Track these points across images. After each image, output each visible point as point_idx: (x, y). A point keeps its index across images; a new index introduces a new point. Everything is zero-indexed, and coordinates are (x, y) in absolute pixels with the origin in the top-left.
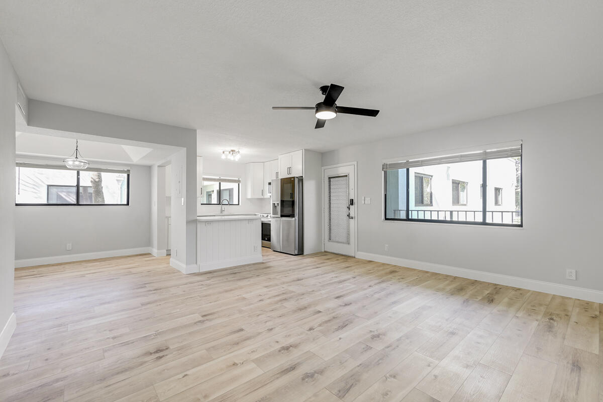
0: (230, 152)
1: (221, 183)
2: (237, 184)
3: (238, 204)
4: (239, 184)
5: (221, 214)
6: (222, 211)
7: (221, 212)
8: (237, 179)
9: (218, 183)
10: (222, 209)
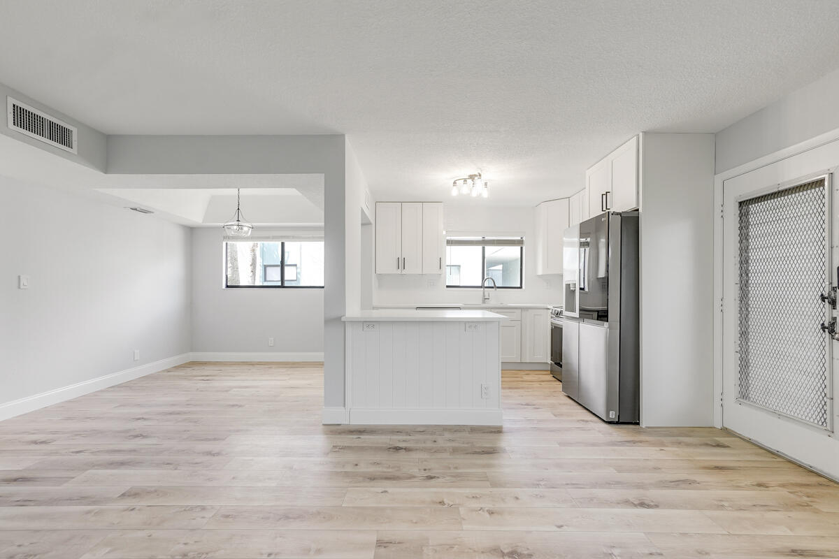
0: (465, 180)
1: (486, 248)
2: (519, 248)
3: (521, 287)
4: (522, 248)
6: (485, 299)
7: (484, 302)
8: (519, 238)
9: (480, 248)
10: (484, 296)
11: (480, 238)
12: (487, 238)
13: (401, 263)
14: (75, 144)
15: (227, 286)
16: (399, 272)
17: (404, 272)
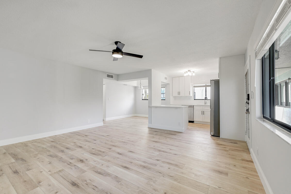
1: (207, 87)
5: (205, 105)
9: (205, 88)
10: (205, 102)
11: (205, 85)
12: (207, 85)
13: (179, 93)
14: (114, 77)
15: (142, 100)
16: (179, 95)
17: (180, 96)
